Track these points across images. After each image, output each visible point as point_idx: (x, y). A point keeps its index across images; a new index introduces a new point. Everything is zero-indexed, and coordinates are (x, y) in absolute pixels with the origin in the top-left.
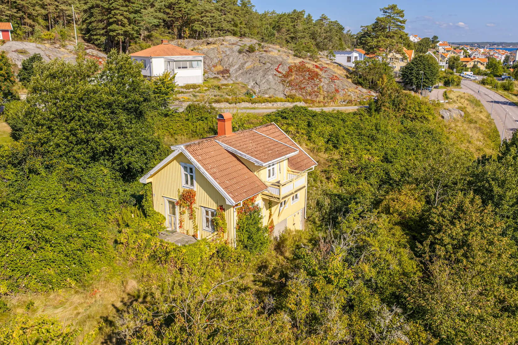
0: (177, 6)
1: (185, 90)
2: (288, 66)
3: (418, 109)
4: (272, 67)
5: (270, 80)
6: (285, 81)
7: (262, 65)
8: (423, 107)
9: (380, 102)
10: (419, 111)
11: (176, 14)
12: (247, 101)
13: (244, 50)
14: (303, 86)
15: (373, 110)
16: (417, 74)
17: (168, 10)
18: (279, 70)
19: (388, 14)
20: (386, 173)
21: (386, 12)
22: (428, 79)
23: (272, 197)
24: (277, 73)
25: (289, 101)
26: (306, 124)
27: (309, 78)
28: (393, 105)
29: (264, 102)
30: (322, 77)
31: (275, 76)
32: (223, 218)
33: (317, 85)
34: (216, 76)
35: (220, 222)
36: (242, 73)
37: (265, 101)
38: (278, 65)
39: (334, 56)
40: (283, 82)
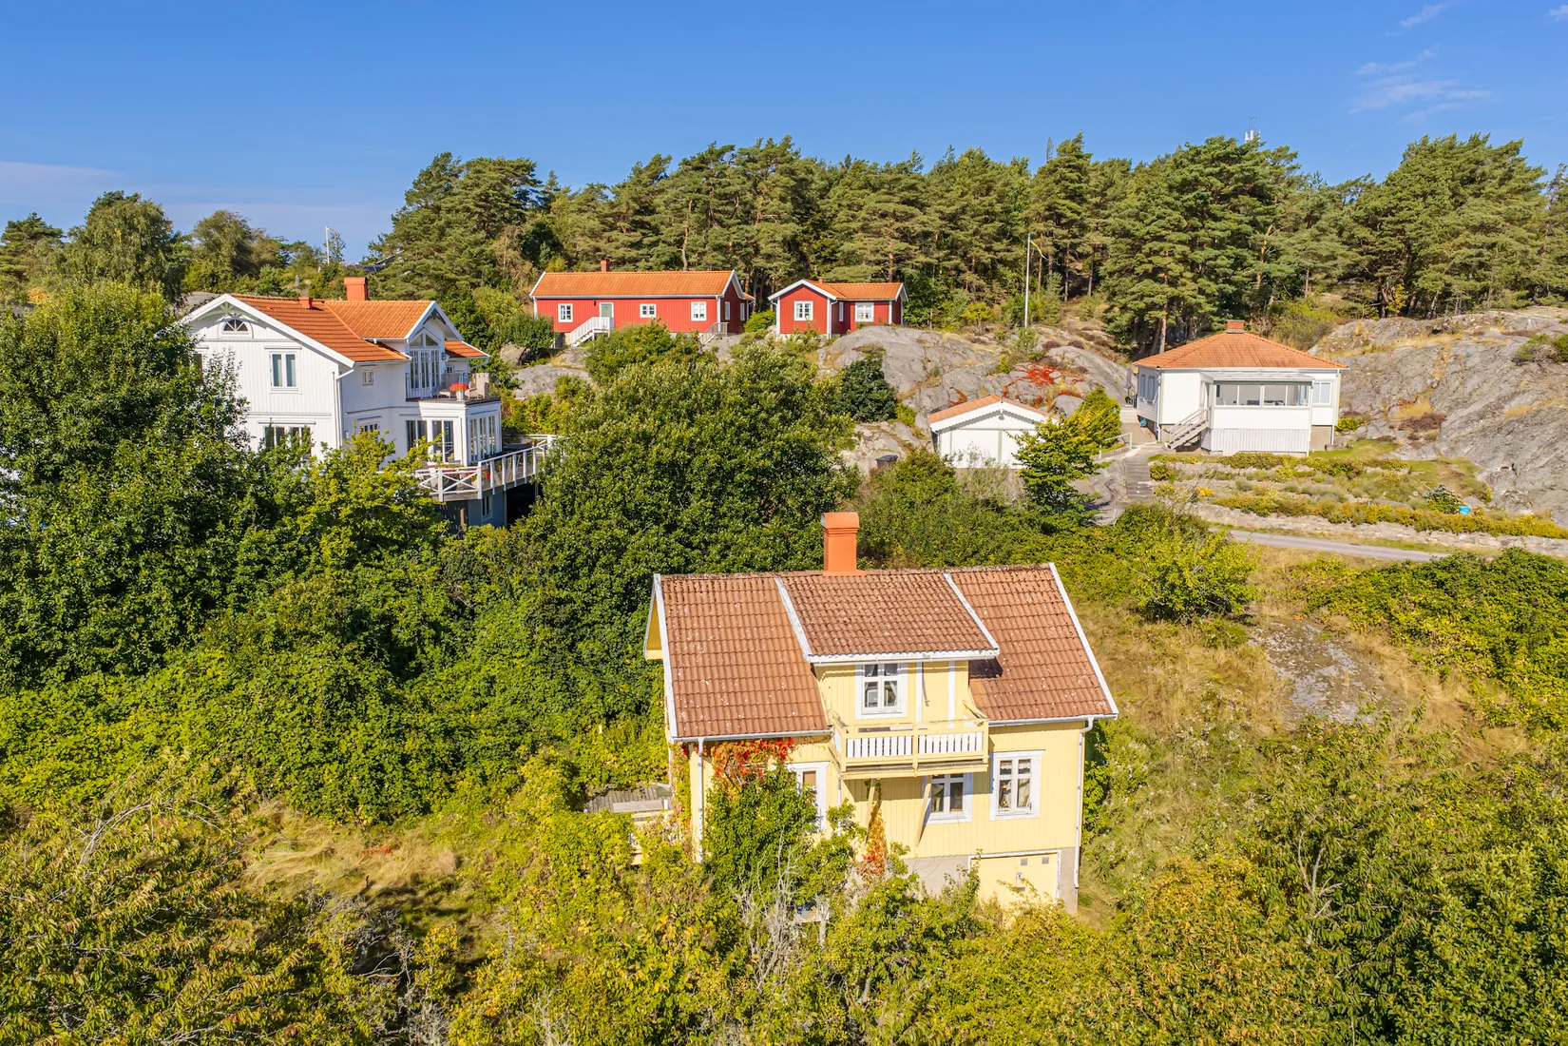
0: (1390, 218)
1: (1228, 469)
11: (1384, 243)
12: (1397, 521)
13: (1537, 356)
17: (1362, 232)
34: (1392, 434)
36: (1484, 429)
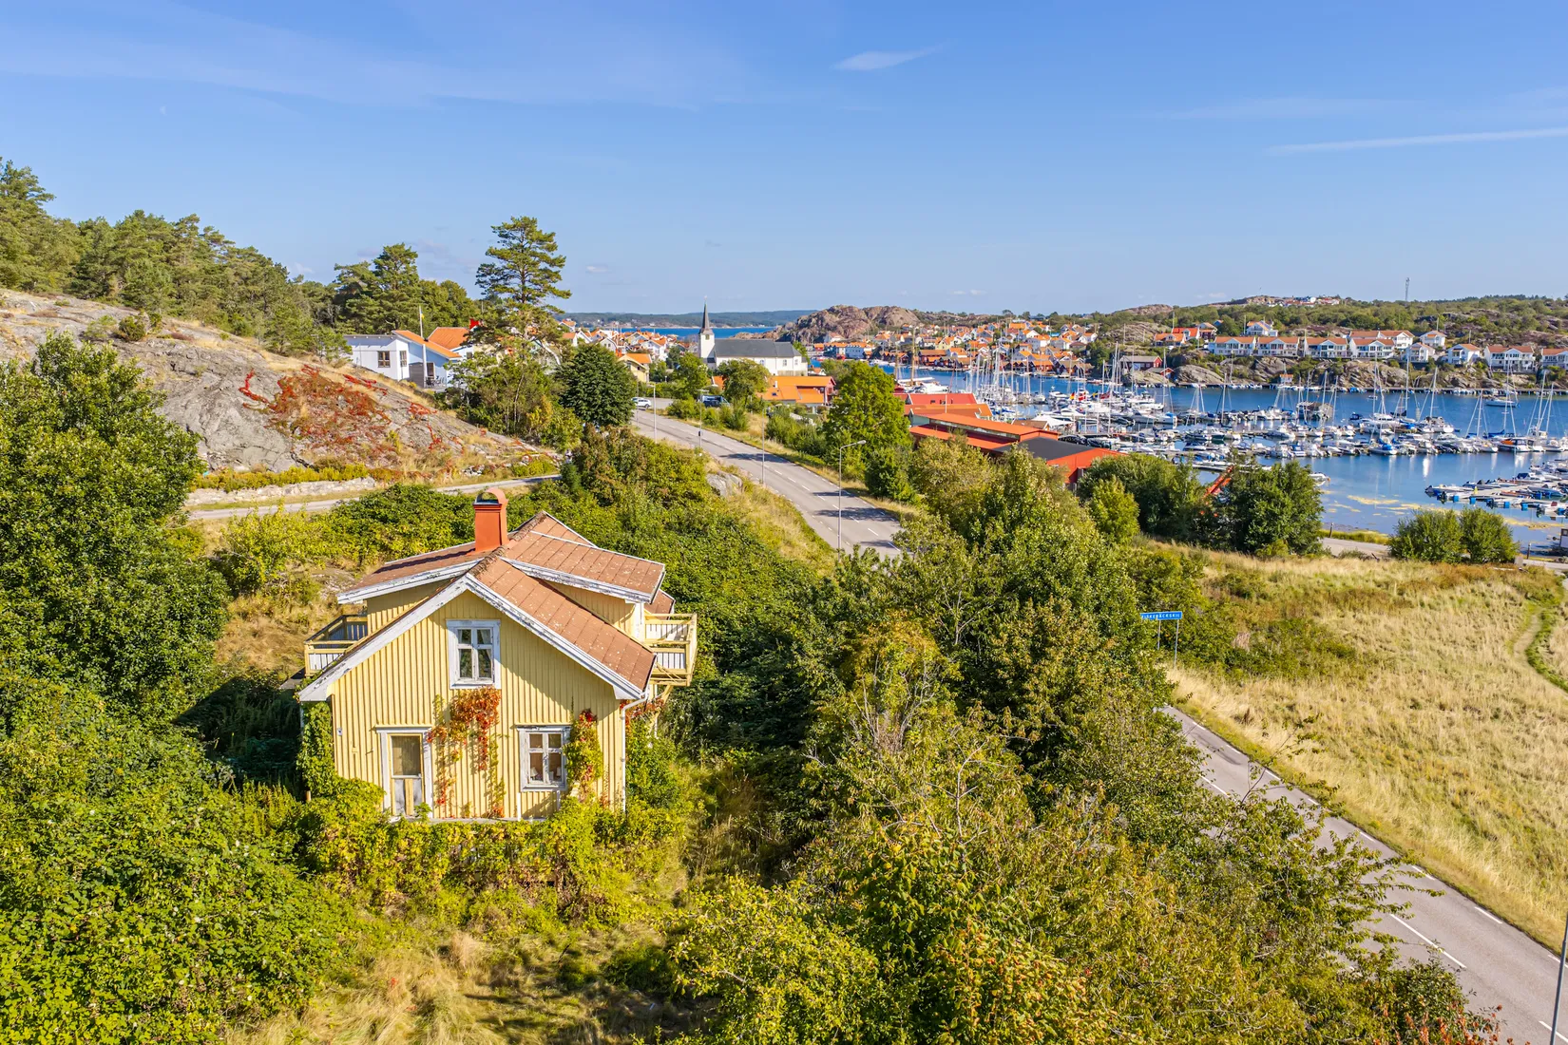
2: (277, 379)
3: (674, 475)
4: (226, 384)
5: (236, 422)
6: (284, 424)
7: (186, 377)
8: (687, 470)
9: (589, 463)
10: (678, 479)
13: (105, 335)
14: (343, 435)
15: (576, 485)
16: (589, 395)
18: (253, 390)
19: (515, 242)
20: (721, 622)
21: (506, 236)
22: (617, 404)
23: (666, 676)
24: (249, 401)
25: (330, 478)
26: (449, 530)
27: (351, 412)
28: (618, 470)
29: (263, 485)
30: (385, 408)
31: (245, 410)
32: (591, 737)
33: (380, 430)
35: (587, 751)
37: (265, 481)
38: (244, 377)
39: (348, 350)
40: (278, 425)
